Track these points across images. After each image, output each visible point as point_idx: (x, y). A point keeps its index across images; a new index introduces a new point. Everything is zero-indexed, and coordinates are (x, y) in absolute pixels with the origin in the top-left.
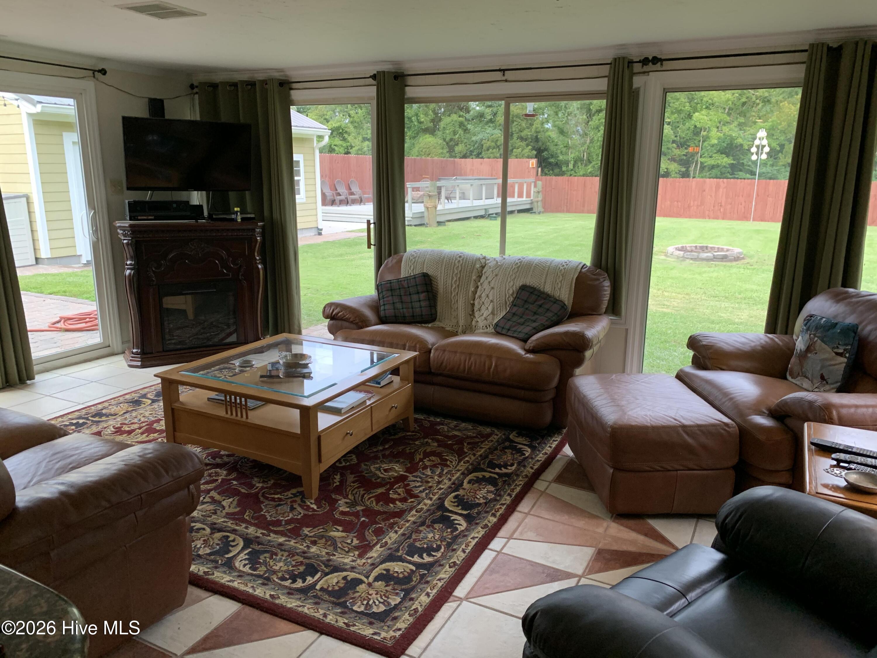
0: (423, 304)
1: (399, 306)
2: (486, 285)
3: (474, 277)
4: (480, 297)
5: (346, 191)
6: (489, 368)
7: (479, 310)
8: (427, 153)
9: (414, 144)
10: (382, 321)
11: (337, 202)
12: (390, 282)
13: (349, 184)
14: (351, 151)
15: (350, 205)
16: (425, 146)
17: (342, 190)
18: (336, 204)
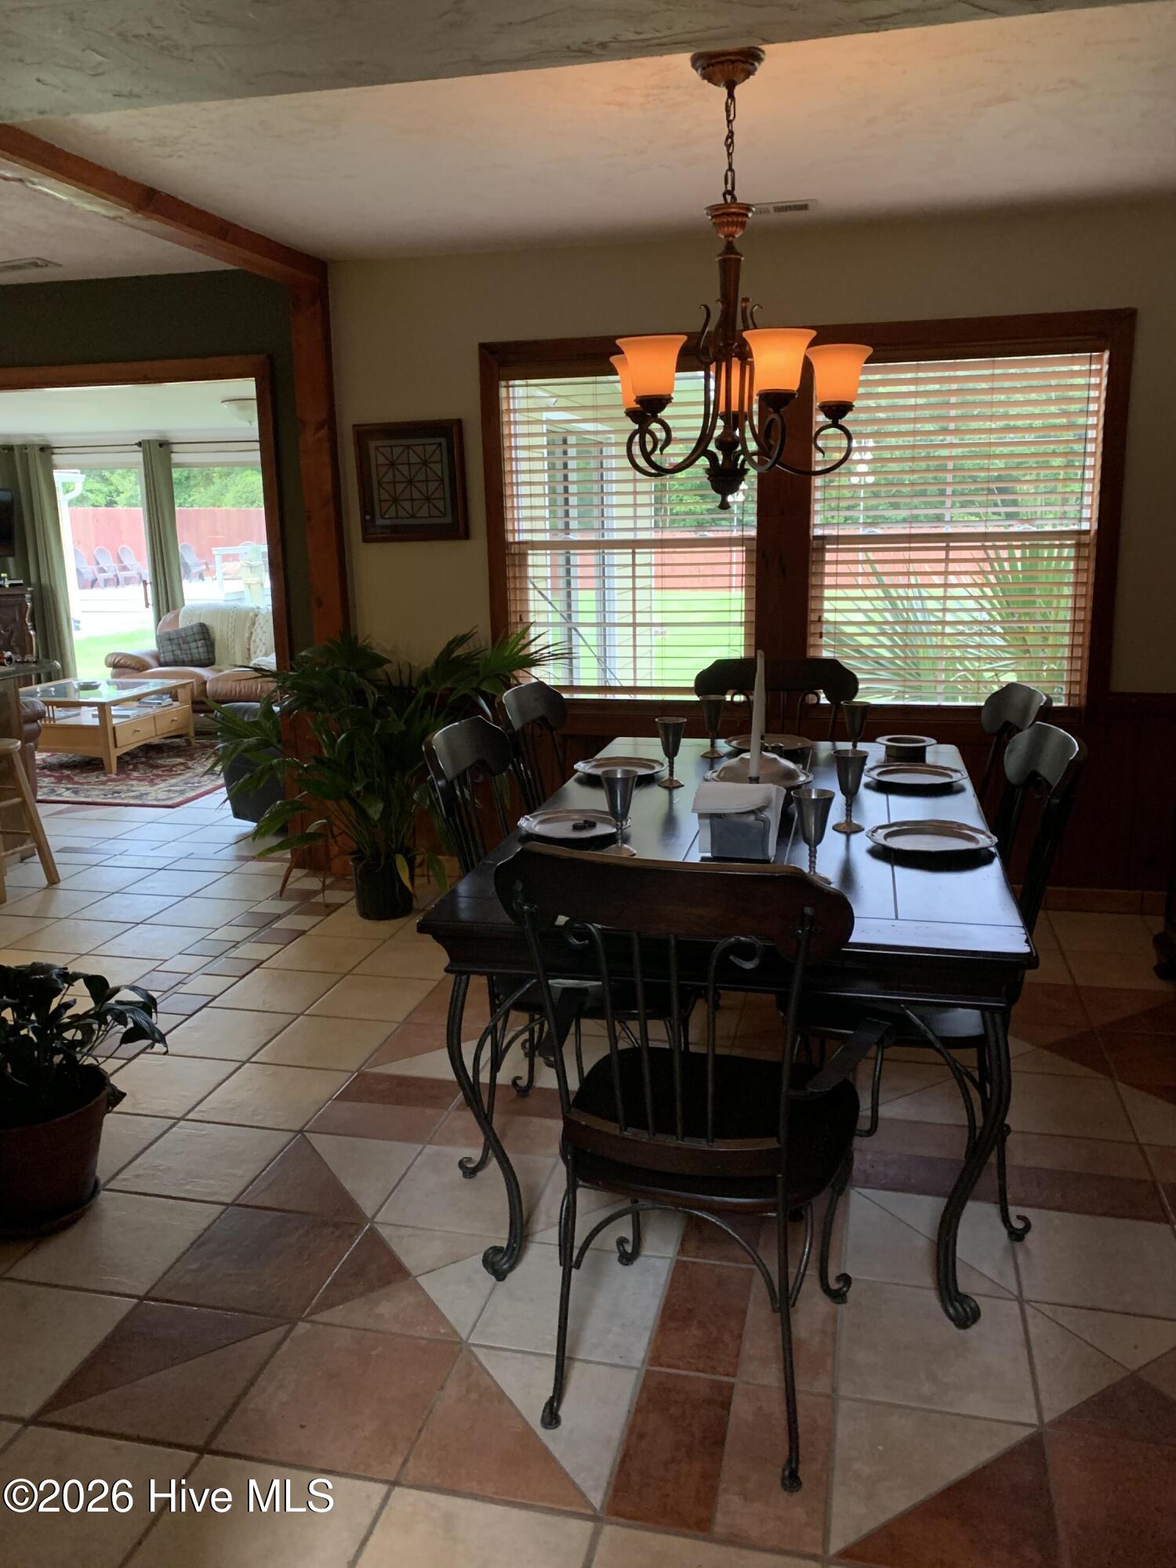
0: (201, 650)
1: (178, 652)
2: (259, 631)
3: (248, 625)
4: (255, 641)
5: (113, 564)
6: (256, 690)
7: (255, 652)
8: (249, 500)
9: (227, 485)
10: (161, 665)
11: (100, 582)
12: (169, 633)
13: (118, 555)
14: (117, 499)
15: (123, 586)
16: (245, 490)
17: (108, 563)
18: (99, 586)
